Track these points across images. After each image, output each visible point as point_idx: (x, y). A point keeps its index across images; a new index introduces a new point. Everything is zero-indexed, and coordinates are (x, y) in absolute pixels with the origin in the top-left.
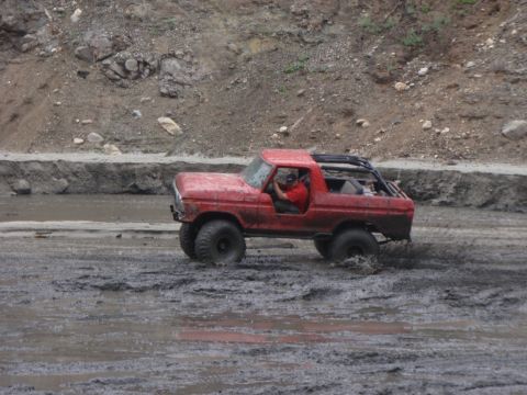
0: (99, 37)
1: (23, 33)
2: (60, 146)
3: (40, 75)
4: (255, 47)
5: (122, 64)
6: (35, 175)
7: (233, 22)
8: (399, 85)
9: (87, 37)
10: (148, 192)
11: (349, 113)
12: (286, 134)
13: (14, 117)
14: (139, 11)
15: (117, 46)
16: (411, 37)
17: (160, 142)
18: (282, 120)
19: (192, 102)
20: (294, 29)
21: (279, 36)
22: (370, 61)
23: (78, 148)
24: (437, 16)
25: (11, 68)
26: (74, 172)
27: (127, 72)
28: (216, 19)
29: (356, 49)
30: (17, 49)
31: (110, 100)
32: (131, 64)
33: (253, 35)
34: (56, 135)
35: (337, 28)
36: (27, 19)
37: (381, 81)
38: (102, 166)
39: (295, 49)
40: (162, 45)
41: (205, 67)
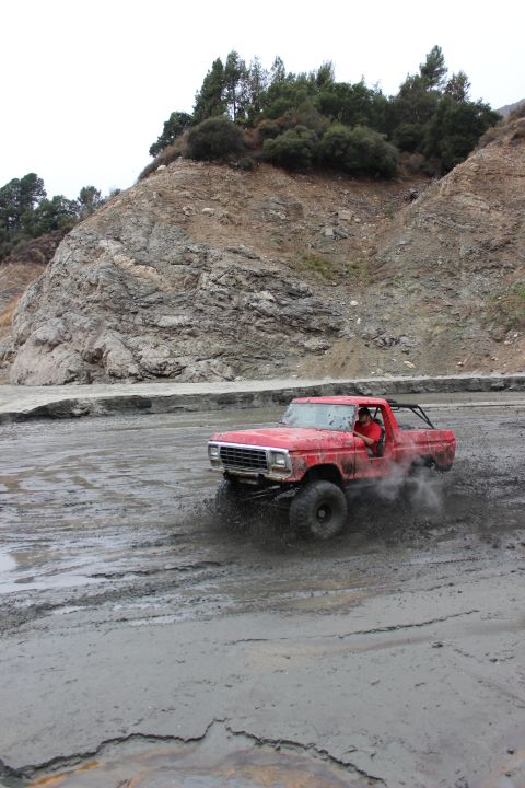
0: (371, 329)
1: (338, 330)
2: (366, 376)
3: (350, 347)
4: (438, 330)
5: (383, 340)
6: (374, 388)
7: (427, 320)
8: (506, 342)
9: (366, 329)
10: (419, 392)
11: (487, 355)
12: (462, 365)
13: (343, 365)
14: (386, 317)
15: (380, 333)
16: (507, 322)
17: (407, 372)
18: (458, 360)
19: (416, 354)
20: (454, 321)
21: (448, 325)
22: (491, 333)
23: (373, 376)
24: (517, 312)
25: (336, 344)
26: (387, 385)
27: (386, 343)
28: (419, 319)
29: (483, 328)
30: (336, 336)
31: (381, 355)
32: (387, 340)
33: (437, 325)
34: (363, 371)
35: (473, 320)
36: (340, 324)
37: (498, 341)
38: (399, 382)
39: (456, 329)
40: (399, 331)
41: (419, 339)
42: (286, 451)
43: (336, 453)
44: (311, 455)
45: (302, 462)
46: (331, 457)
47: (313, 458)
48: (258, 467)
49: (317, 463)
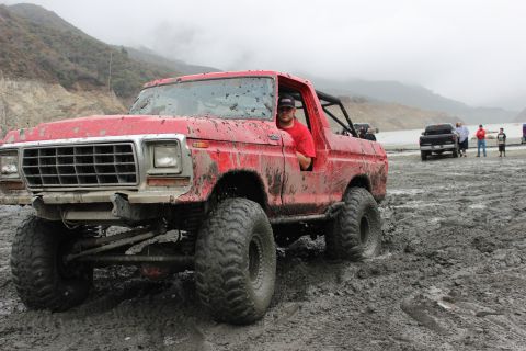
42: (181, 137)
43: (259, 153)
44: (222, 150)
45: (209, 161)
46: (252, 159)
47: (226, 155)
48: (113, 180)
49: (233, 168)
